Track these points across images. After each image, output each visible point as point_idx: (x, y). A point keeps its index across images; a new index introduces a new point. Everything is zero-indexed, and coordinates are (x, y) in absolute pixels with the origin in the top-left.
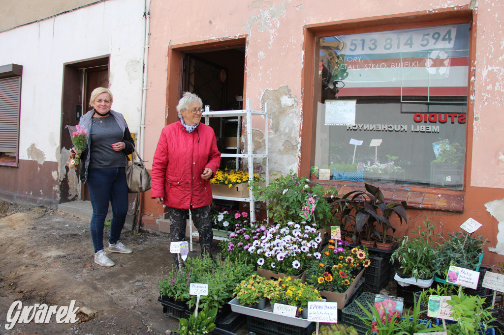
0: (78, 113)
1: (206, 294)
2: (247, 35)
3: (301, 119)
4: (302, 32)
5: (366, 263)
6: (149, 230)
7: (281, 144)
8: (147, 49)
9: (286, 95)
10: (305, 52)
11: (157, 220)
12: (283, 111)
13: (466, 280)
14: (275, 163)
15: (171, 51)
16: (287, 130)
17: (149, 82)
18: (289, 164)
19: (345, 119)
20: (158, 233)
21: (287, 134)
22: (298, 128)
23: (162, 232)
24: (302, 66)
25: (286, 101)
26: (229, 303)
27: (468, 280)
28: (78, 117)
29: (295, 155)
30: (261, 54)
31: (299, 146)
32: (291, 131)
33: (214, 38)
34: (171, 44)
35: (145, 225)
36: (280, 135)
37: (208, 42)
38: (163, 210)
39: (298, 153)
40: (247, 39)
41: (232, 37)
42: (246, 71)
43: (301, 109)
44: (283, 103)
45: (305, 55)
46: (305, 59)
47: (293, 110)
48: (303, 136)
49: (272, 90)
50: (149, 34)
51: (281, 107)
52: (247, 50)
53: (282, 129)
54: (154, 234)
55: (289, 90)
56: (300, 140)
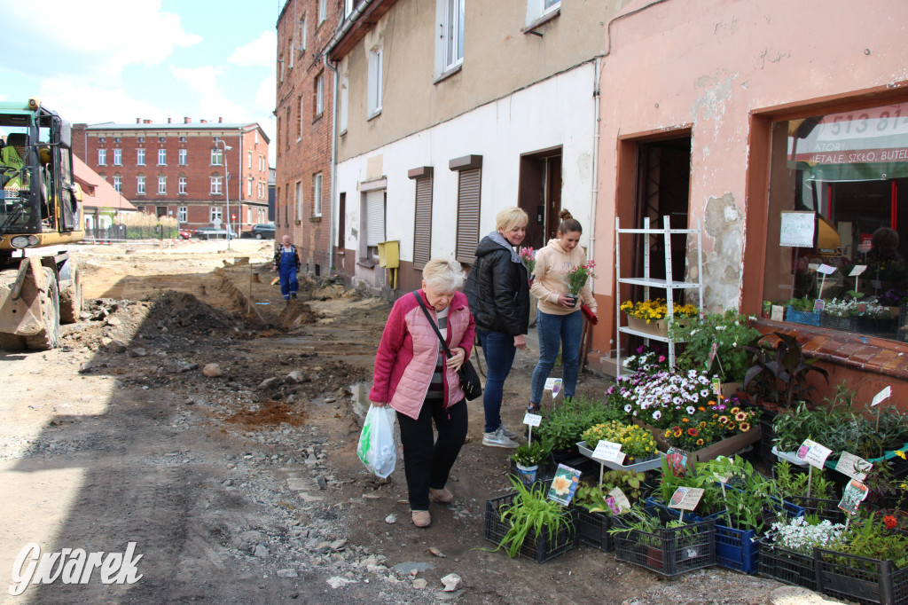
0: (540, 217)
1: (538, 425)
2: (693, 124)
3: (744, 238)
4: (747, 120)
5: (745, 427)
6: (593, 370)
7: (723, 270)
8: (596, 139)
9: (730, 205)
10: (751, 148)
11: (602, 359)
12: (726, 226)
13: (814, 457)
14: (717, 295)
15: (620, 143)
16: (730, 253)
17: (599, 182)
18: (731, 297)
19: (802, 238)
20: (601, 375)
21: (729, 257)
22: (740, 250)
23: (605, 374)
24: (747, 166)
25: (730, 213)
26: (577, 444)
27: (816, 458)
28: (540, 220)
29: (736, 286)
30: (706, 150)
31: (741, 273)
32: (733, 253)
33: (661, 127)
34: (620, 134)
35: (590, 364)
36: (723, 259)
37: (654, 132)
38: (610, 347)
39: (741, 284)
40: (693, 130)
41: (678, 126)
42: (691, 173)
43: (745, 225)
44: (726, 216)
45: (751, 152)
46: (751, 157)
47: (737, 225)
48: (746, 261)
49: (715, 198)
50: (599, 120)
51: (724, 222)
52: (692, 144)
53: (724, 250)
54: (598, 377)
55: (733, 200)
56: (742, 266)
